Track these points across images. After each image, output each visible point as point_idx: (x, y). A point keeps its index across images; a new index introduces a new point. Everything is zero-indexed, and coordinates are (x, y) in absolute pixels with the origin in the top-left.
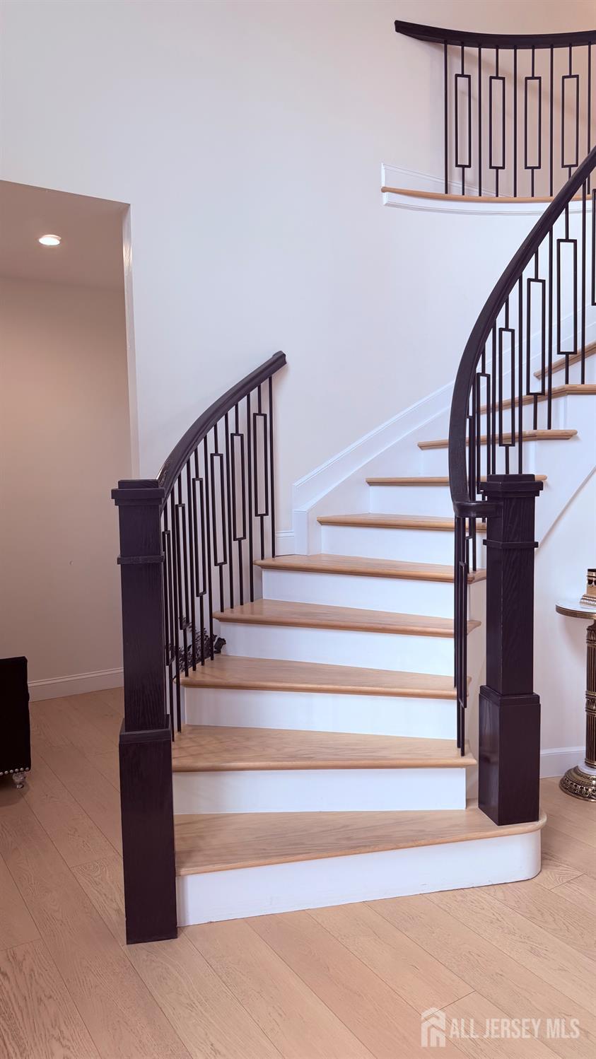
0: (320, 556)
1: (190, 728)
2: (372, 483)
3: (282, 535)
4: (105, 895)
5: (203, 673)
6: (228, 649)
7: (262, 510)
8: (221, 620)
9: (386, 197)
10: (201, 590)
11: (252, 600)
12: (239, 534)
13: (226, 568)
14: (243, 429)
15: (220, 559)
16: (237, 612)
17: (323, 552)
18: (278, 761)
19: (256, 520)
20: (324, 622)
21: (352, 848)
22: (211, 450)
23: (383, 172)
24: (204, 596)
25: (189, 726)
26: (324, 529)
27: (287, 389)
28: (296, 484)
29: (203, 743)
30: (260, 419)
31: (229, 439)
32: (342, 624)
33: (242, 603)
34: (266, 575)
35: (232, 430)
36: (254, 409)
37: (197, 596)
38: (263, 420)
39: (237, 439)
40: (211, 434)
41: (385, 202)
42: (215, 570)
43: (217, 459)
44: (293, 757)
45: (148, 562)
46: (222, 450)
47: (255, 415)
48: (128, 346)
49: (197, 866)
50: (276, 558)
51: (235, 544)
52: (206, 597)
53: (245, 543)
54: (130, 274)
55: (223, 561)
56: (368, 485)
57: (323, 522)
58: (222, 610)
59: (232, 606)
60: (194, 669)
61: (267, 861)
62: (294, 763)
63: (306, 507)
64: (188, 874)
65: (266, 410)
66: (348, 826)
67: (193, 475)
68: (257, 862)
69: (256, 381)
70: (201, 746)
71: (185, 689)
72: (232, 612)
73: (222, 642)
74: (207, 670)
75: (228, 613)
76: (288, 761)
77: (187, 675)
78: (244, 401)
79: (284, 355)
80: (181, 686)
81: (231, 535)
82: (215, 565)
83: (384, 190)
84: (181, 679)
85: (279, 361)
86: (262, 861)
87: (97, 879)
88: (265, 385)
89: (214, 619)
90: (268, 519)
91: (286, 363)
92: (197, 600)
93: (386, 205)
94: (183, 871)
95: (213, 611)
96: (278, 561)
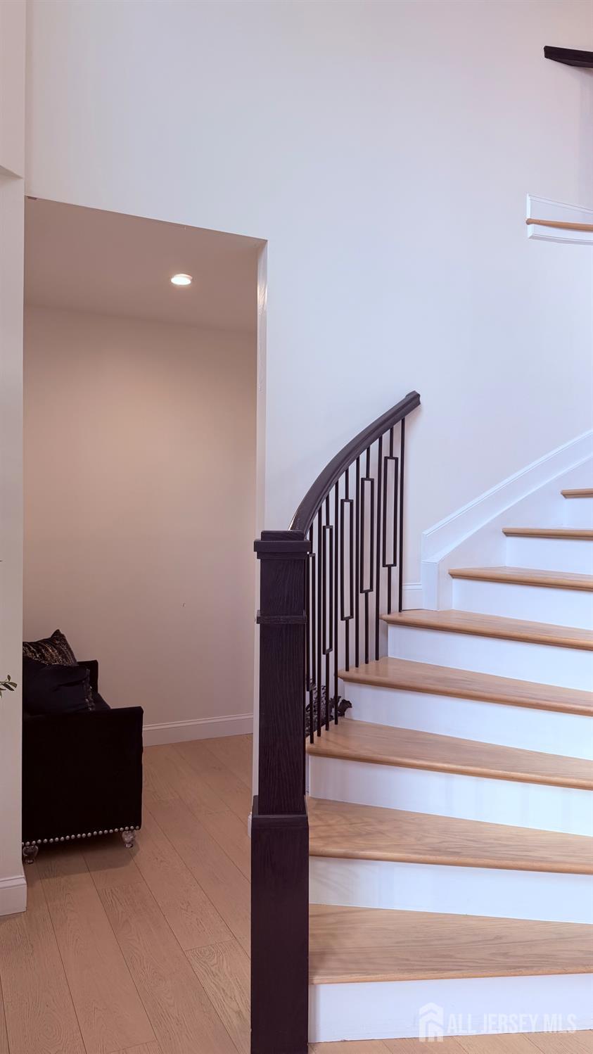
0: (449, 612)
1: (316, 802)
2: (508, 534)
3: (408, 587)
4: (224, 991)
5: (327, 740)
6: (353, 714)
7: (390, 561)
8: (346, 679)
9: (531, 229)
10: (328, 647)
11: (377, 658)
12: (367, 586)
13: (352, 622)
14: (374, 474)
15: (347, 614)
16: (361, 673)
17: (453, 608)
18: (420, 854)
19: (384, 571)
20: (465, 692)
21: (510, 968)
22: (342, 496)
23: (529, 202)
24: (330, 653)
25: (311, 798)
26: (455, 582)
27: (419, 430)
28: (426, 532)
29: (331, 822)
30: (391, 463)
31: (360, 484)
32: (487, 695)
33: (367, 662)
34: (393, 631)
35: (363, 474)
36: (386, 453)
37: (324, 654)
38: (394, 465)
39: (367, 484)
40: (342, 480)
41: (530, 235)
42: (342, 624)
43: (347, 505)
44: (436, 850)
45: (290, 623)
46: (352, 496)
47: (386, 458)
48: (259, 387)
49: (333, 974)
50: (403, 613)
51: (362, 596)
52: (332, 654)
53: (372, 595)
54: (264, 312)
55: (349, 615)
56: (504, 535)
57: (455, 575)
58: (347, 669)
59: (357, 665)
60: (319, 735)
61: (412, 976)
62: (439, 858)
63: (437, 557)
64: (322, 983)
65: (397, 454)
66: (501, 938)
67: (324, 523)
68: (401, 976)
69: (388, 423)
70: (329, 825)
71: (310, 757)
72: (357, 672)
73: (347, 705)
74: (331, 735)
75: (353, 673)
76: (431, 855)
77: (312, 741)
78: (376, 443)
79: (418, 396)
80: (307, 754)
81: (358, 587)
82: (342, 619)
83: (529, 222)
84: (306, 745)
85: (413, 401)
86: (406, 975)
87: (213, 969)
88: (397, 428)
89: (339, 678)
90: (395, 570)
91: (420, 403)
92: (323, 657)
93: (532, 237)
94: (316, 979)
95: (339, 669)
96: (406, 617)
